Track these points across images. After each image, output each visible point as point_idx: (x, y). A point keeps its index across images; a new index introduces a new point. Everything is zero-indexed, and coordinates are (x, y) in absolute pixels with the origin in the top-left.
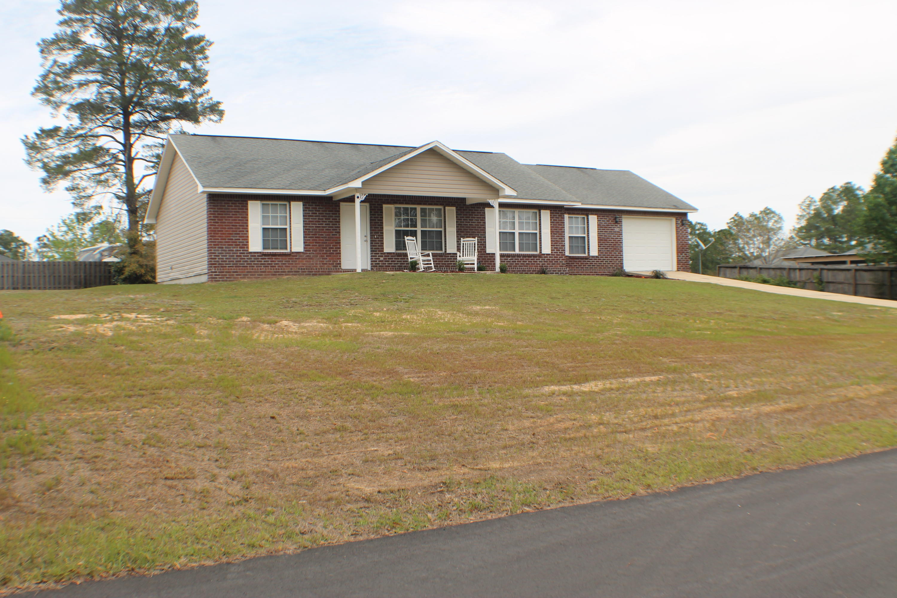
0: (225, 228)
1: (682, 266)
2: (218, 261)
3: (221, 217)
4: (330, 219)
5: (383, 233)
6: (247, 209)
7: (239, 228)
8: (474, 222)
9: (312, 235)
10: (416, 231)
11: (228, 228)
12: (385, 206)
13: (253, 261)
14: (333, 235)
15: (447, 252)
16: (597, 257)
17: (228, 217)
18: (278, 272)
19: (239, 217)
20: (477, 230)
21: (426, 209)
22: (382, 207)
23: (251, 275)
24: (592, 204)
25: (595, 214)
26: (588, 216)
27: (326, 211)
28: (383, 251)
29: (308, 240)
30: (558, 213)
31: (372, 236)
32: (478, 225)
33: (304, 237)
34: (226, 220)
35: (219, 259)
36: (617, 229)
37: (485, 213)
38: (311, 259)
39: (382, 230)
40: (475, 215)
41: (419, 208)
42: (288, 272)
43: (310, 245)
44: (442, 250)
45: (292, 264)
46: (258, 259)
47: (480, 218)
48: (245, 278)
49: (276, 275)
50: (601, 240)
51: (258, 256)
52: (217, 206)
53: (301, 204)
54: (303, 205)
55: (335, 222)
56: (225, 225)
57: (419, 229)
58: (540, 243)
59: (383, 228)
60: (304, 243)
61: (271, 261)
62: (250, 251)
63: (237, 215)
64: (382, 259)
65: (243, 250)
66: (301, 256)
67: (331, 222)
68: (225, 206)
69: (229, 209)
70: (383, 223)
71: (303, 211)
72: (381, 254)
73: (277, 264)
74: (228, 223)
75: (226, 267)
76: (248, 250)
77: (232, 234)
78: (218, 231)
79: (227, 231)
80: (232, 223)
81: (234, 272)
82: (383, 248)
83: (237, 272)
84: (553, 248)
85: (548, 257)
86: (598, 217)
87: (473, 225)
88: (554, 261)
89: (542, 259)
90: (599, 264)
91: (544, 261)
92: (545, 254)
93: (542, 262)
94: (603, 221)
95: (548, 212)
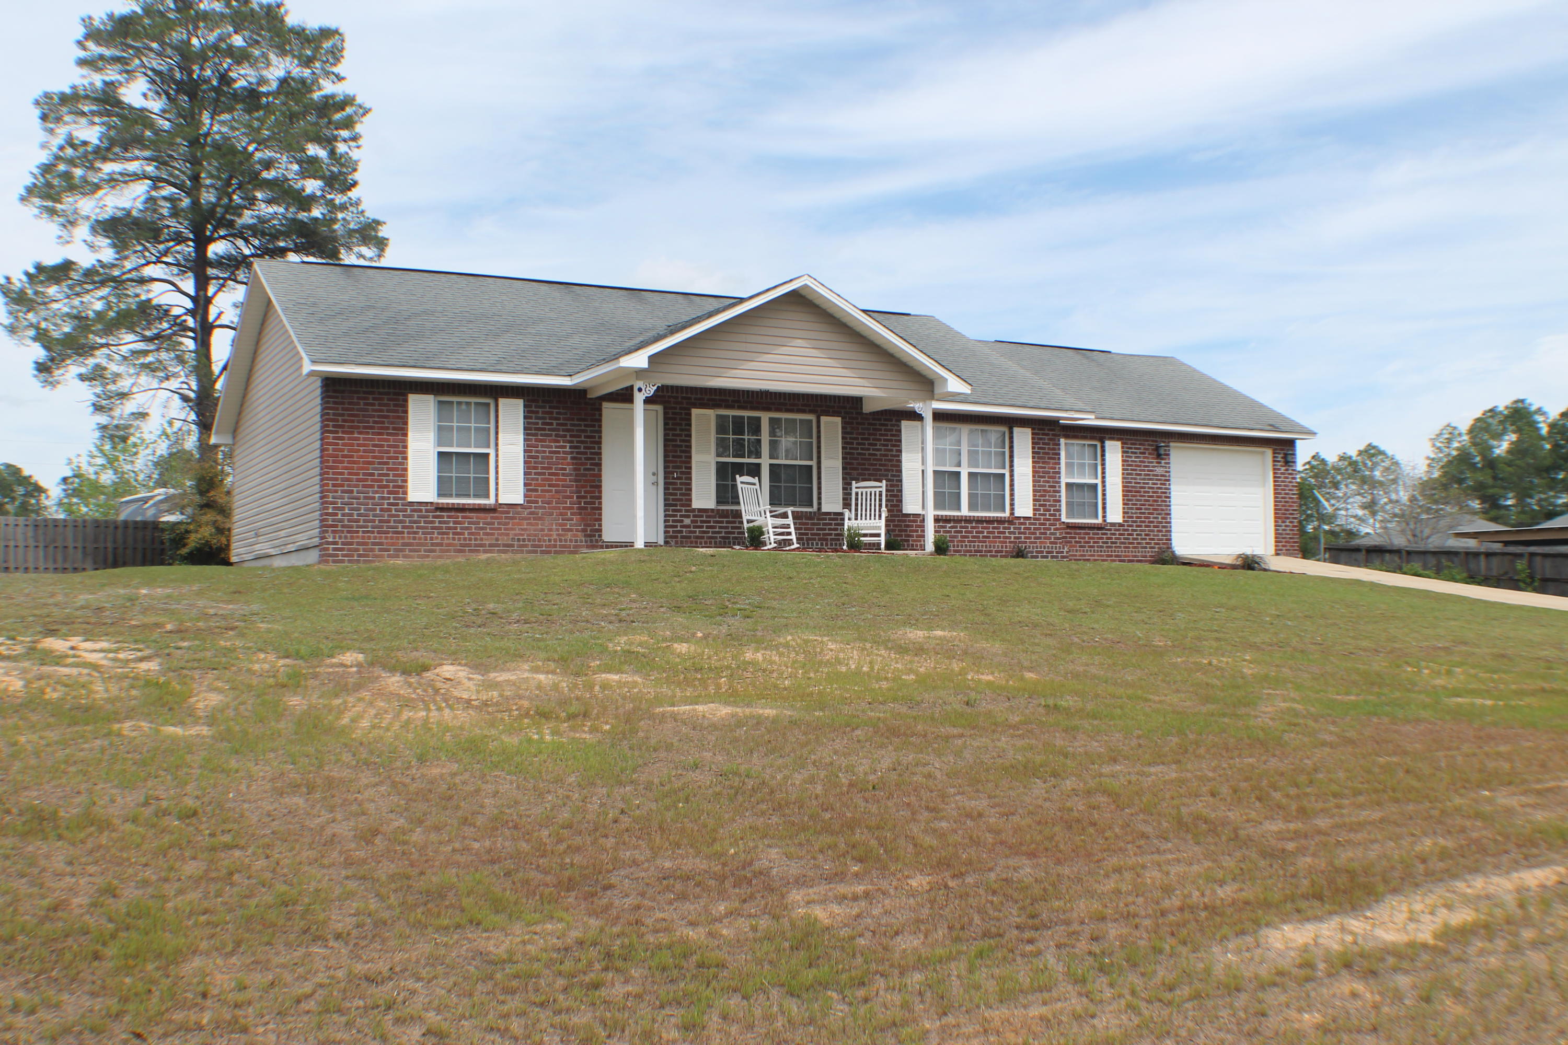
0: (358, 451)
1: (1282, 547)
2: (341, 521)
3: (351, 427)
4: (580, 436)
5: (690, 468)
6: (406, 412)
7: (388, 452)
8: (878, 450)
9: (543, 468)
10: (759, 465)
11: (365, 451)
12: (695, 412)
13: (415, 522)
14: (585, 469)
15: (824, 509)
16: (1120, 525)
17: (365, 427)
18: (470, 545)
19: (388, 428)
20: (885, 465)
21: (779, 420)
22: (690, 414)
23: (410, 551)
24: (1112, 419)
25: (1118, 440)
26: (1103, 443)
27: (573, 420)
28: (690, 505)
29: (533, 479)
30: (1047, 435)
31: (667, 474)
32: (886, 455)
33: (525, 473)
34: (360, 433)
35: (343, 515)
36: (1159, 471)
37: (900, 431)
38: (540, 519)
39: (690, 462)
40: (881, 435)
41: (765, 417)
42: (490, 545)
43: (536, 490)
44: (811, 505)
45: (500, 529)
46: (427, 517)
47: (891, 440)
48: (397, 556)
49: (463, 551)
50: (1128, 491)
51: (427, 511)
52: (343, 403)
53: (520, 403)
54: (525, 406)
55: (592, 442)
56: (359, 445)
57: (765, 462)
58: (1012, 495)
59: (690, 457)
60: (525, 485)
61: (455, 523)
62: (410, 500)
63: (383, 423)
64: (687, 521)
65: (394, 499)
66: (518, 513)
67: (582, 442)
68: (358, 404)
69: (367, 410)
70: (690, 447)
71: (525, 417)
72: (687, 511)
73: (467, 528)
74: (365, 439)
75: (358, 532)
76: (405, 499)
77: (373, 463)
78: (343, 456)
79: (362, 457)
80: (373, 440)
81: (374, 544)
82: (691, 500)
83: (381, 544)
84: (1036, 505)
85: (1026, 524)
86: (1122, 444)
87: (876, 455)
88: (1038, 532)
89: (1015, 528)
90: (1124, 539)
91: (1017, 531)
92: (1021, 518)
93: (1015, 533)
94: (1132, 453)
95: (1028, 432)
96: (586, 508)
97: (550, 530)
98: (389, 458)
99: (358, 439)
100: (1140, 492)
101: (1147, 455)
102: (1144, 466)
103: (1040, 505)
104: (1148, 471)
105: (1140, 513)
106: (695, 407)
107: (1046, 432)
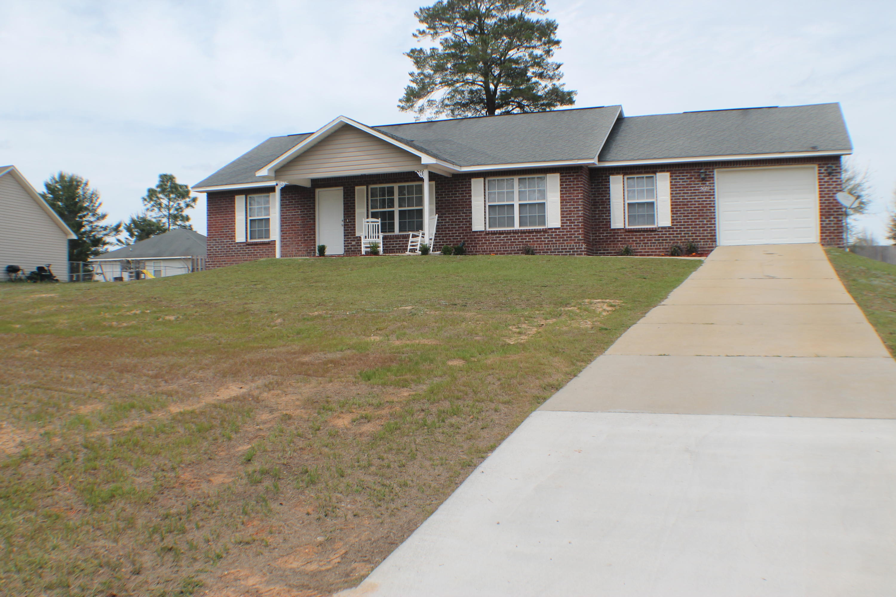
0: (218, 222)
2: (212, 252)
4: (304, 206)
5: (355, 216)
6: (235, 204)
7: (229, 222)
8: (457, 197)
9: (289, 223)
10: (393, 211)
11: (221, 222)
12: (357, 188)
13: (238, 251)
16: (670, 228)
17: (221, 212)
20: (461, 205)
21: (404, 187)
22: (354, 190)
25: (668, 171)
27: (301, 199)
28: (355, 235)
29: (285, 228)
30: (573, 176)
31: (345, 220)
32: (463, 199)
34: (219, 215)
36: (704, 189)
37: (471, 185)
38: (288, 246)
39: (355, 214)
40: (459, 188)
41: (396, 187)
46: (243, 248)
47: (466, 191)
48: (231, 266)
50: (675, 206)
51: (243, 246)
55: (311, 208)
56: (218, 220)
57: (396, 209)
58: (543, 215)
59: (355, 211)
61: (254, 250)
62: (237, 241)
63: (227, 209)
64: (354, 243)
65: (231, 241)
67: (306, 209)
68: (218, 202)
69: (221, 205)
70: (355, 206)
72: (354, 238)
73: (258, 253)
74: (221, 217)
75: (217, 257)
76: (235, 241)
77: (223, 227)
79: (219, 225)
80: (223, 217)
81: (223, 261)
82: (355, 232)
83: (225, 261)
84: (564, 220)
85: (556, 232)
86: (671, 173)
87: (456, 200)
88: (565, 237)
89: (548, 235)
90: (673, 237)
91: (550, 237)
92: (551, 229)
93: (548, 238)
94: (680, 179)
95: (557, 176)
96: (307, 240)
97: (292, 251)
98: (229, 224)
99: (218, 217)
100: (688, 205)
101: (693, 179)
102: (691, 187)
103: (567, 220)
104: (694, 190)
105: (688, 219)
106: (357, 185)
107: (572, 174)
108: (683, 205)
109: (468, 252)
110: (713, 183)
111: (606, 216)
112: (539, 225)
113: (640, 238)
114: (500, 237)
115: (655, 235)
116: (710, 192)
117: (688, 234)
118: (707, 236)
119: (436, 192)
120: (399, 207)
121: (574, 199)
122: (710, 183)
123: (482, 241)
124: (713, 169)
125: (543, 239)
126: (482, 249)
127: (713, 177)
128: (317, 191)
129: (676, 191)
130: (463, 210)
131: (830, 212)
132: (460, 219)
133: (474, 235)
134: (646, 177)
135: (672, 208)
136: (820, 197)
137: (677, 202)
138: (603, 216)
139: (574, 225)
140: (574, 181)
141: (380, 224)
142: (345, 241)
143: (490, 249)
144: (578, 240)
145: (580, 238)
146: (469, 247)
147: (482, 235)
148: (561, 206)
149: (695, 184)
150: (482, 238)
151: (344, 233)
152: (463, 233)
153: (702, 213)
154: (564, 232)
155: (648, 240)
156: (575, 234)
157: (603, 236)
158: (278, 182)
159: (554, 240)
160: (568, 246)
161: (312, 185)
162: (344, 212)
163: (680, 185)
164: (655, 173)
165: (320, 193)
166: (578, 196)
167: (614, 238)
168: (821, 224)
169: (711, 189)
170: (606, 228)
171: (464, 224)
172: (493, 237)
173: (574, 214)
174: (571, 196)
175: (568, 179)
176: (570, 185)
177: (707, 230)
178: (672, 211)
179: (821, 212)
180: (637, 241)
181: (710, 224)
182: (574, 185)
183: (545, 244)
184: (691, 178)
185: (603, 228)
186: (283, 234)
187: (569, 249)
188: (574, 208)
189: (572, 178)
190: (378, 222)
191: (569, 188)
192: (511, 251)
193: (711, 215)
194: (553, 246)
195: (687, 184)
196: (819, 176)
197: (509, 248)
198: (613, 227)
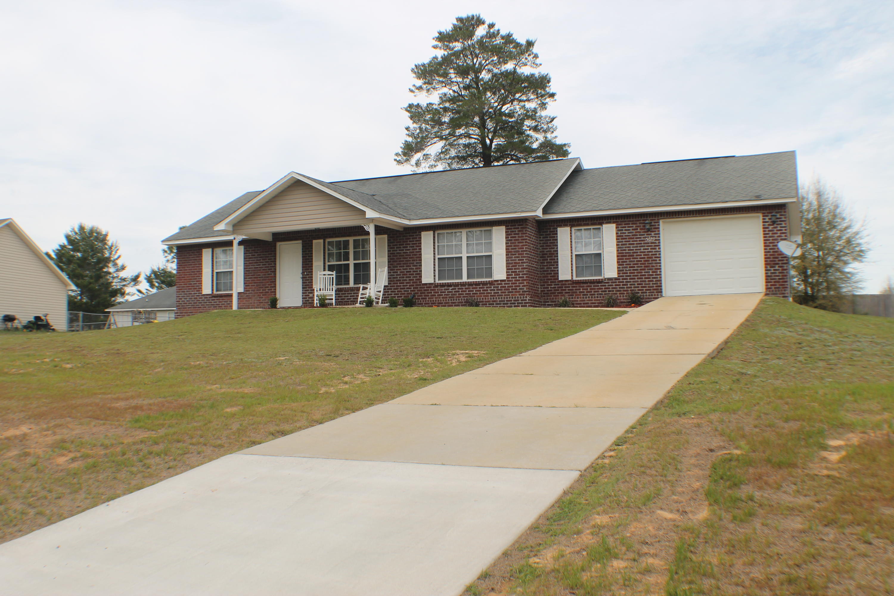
2: (181, 304)
4: (266, 259)
5: (312, 269)
6: (202, 257)
7: (196, 274)
8: (408, 250)
9: (252, 275)
10: (348, 264)
11: (189, 275)
12: (314, 242)
13: (206, 303)
14: (269, 274)
16: (616, 279)
17: (189, 265)
19: (196, 264)
20: (412, 258)
21: (359, 240)
22: (312, 243)
25: (614, 223)
27: (263, 252)
28: (311, 287)
29: (248, 281)
30: (518, 228)
31: (303, 273)
32: (414, 252)
33: (245, 278)
34: (188, 267)
36: (649, 240)
37: (421, 238)
38: (250, 298)
39: (312, 267)
40: (410, 241)
41: (351, 240)
43: (249, 286)
46: (209, 300)
47: (416, 244)
50: (621, 257)
51: (210, 298)
53: (242, 247)
54: (245, 249)
55: (271, 262)
57: (351, 262)
59: (312, 264)
60: (245, 283)
62: (203, 293)
63: (195, 262)
65: (198, 293)
66: (242, 296)
67: (267, 262)
68: (187, 255)
69: (190, 258)
70: (312, 259)
71: (244, 254)
72: (309, 290)
74: (189, 270)
75: (186, 308)
76: (201, 293)
77: (192, 279)
80: (191, 270)
81: (190, 313)
82: (311, 285)
84: (509, 272)
85: (502, 284)
86: (617, 225)
87: (407, 253)
88: (510, 288)
89: (494, 287)
90: (620, 288)
91: (496, 289)
92: (497, 281)
93: (494, 290)
94: (625, 230)
95: (503, 229)
96: (268, 292)
97: (254, 303)
98: (197, 277)
99: (186, 270)
100: (633, 256)
101: (639, 230)
102: (636, 238)
103: (512, 272)
104: (640, 241)
105: (633, 270)
106: (315, 239)
107: (517, 227)
108: (629, 256)
109: (418, 304)
110: (659, 234)
111: (554, 268)
112: (486, 277)
113: (587, 289)
114: (449, 289)
115: (601, 286)
116: (656, 243)
117: (634, 284)
118: (653, 287)
119: (388, 246)
120: (354, 260)
121: (519, 251)
122: (655, 234)
123: (431, 293)
124: (658, 220)
125: (489, 291)
126: (431, 301)
127: (659, 228)
128: (278, 244)
129: (622, 242)
130: (413, 263)
131: (775, 261)
132: (410, 272)
133: (424, 288)
134: (593, 229)
135: (618, 259)
136: (765, 246)
137: (623, 253)
138: (551, 268)
139: (519, 277)
140: (519, 234)
141: (334, 276)
142: (303, 293)
143: (438, 301)
144: (523, 292)
145: (525, 289)
146: (419, 299)
147: (431, 287)
148: (507, 258)
149: (640, 235)
150: (431, 290)
151: (303, 285)
152: (413, 285)
153: (648, 264)
154: (509, 284)
155: (594, 292)
156: (520, 286)
157: (551, 288)
158: (235, 236)
159: (500, 291)
160: (512, 298)
161: (273, 239)
162: (303, 265)
163: (625, 236)
164: (601, 224)
165: (281, 246)
166: (523, 248)
167: (561, 290)
168: (766, 273)
169: (656, 240)
170: (554, 279)
171: (414, 277)
172: (442, 290)
173: (519, 266)
174: (516, 249)
175: (513, 232)
176: (515, 237)
177: (652, 281)
178: (618, 262)
179: (766, 261)
180: (584, 292)
181: (656, 275)
182: (519, 237)
183: (491, 296)
184: (637, 229)
185: (551, 279)
186: (246, 286)
187: (514, 301)
188: (519, 260)
189: (517, 230)
190: (333, 275)
191: (514, 240)
192: (458, 303)
193: (657, 266)
194: (499, 298)
195: (633, 235)
196: (763, 225)
197: (456, 300)
198: (560, 278)
